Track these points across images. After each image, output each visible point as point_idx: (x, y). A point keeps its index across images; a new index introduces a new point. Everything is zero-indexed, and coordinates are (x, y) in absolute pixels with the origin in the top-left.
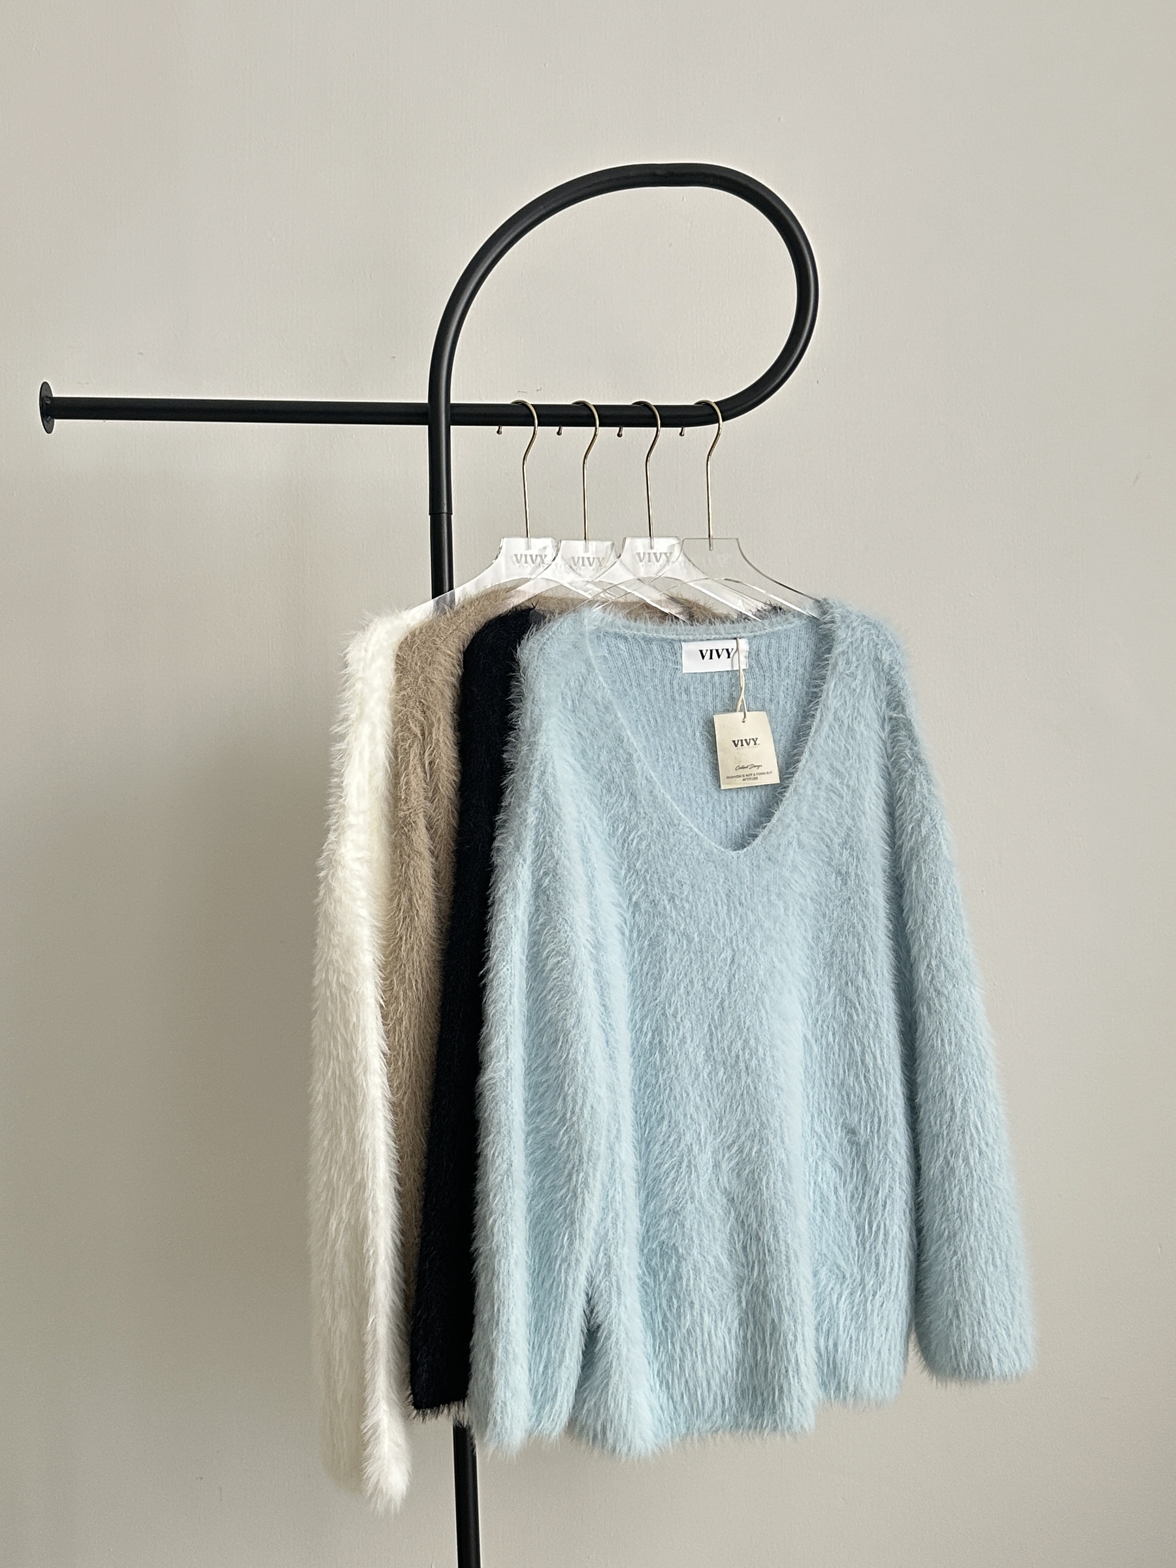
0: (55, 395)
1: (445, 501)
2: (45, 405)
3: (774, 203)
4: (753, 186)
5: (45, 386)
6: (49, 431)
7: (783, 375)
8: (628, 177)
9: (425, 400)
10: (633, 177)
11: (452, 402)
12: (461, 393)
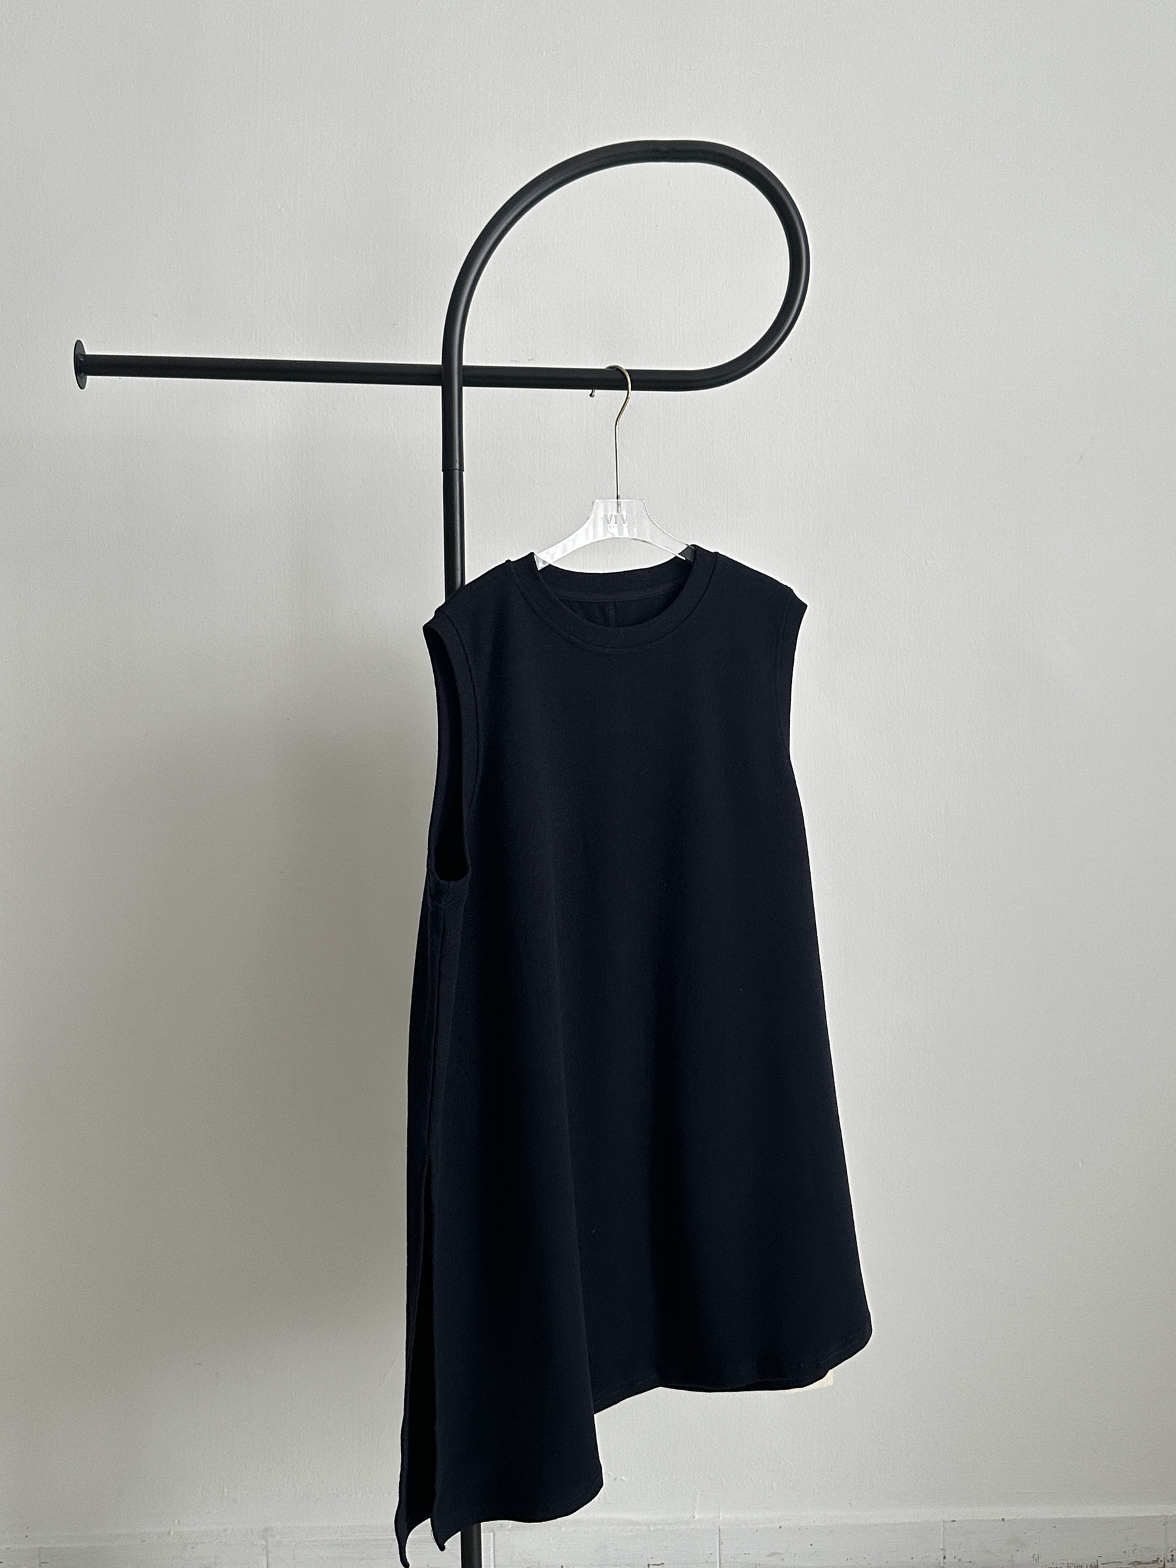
0: (87, 353)
1: (457, 458)
2: (78, 361)
3: (769, 179)
4: (749, 163)
5: (79, 344)
6: (82, 386)
7: (776, 342)
8: (635, 152)
9: (440, 363)
11: (464, 363)
12: (473, 356)
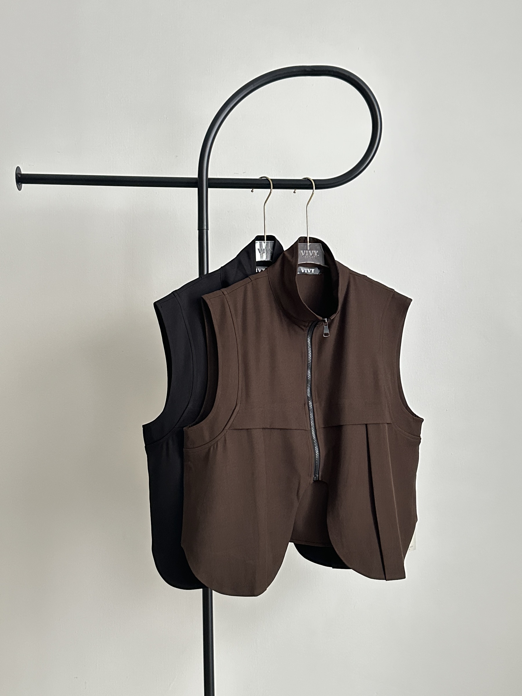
0: (22, 173)
1: (205, 223)
2: (18, 177)
5: (18, 168)
6: (20, 189)
7: (365, 165)
8: (293, 72)
9: (197, 176)
10: (295, 72)
11: (209, 177)
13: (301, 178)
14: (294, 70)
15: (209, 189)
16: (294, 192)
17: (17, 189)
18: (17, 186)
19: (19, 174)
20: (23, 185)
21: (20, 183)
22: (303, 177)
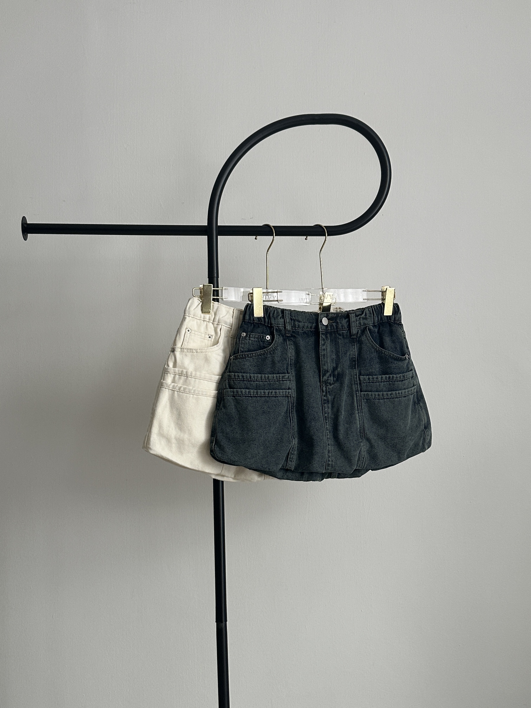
0: (28, 223)
1: (216, 272)
5: (24, 218)
6: (25, 239)
9: (206, 224)
13: (313, 225)
14: (303, 119)
15: (219, 237)
16: (306, 239)
17: (23, 238)
18: (23, 236)
19: (25, 224)
20: (29, 234)
21: (26, 233)
22: (315, 224)
